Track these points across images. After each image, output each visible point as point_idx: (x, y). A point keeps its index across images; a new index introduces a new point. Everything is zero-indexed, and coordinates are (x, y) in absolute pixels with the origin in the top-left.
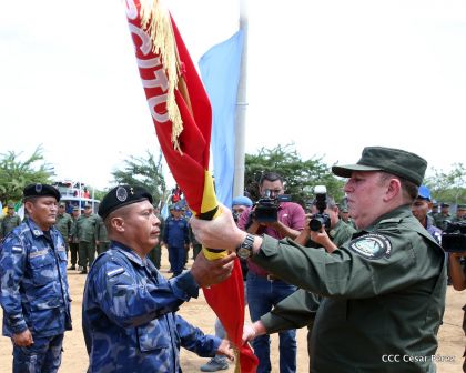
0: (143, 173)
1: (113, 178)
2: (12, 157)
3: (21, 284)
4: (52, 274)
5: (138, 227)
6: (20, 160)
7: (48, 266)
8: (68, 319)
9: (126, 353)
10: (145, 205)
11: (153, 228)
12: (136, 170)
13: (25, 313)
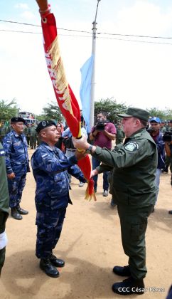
0: (55, 109)
1: (43, 111)
2: (3, 102)
3: (10, 155)
4: (22, 151)
5: (51, 135)
6: (6, 103)
7: (21, 148)
8: (28, 168)
9: (49, 182)
10: (53, 127)
11: (56, 135)
12: (53, 108)
13: (12, 166)
